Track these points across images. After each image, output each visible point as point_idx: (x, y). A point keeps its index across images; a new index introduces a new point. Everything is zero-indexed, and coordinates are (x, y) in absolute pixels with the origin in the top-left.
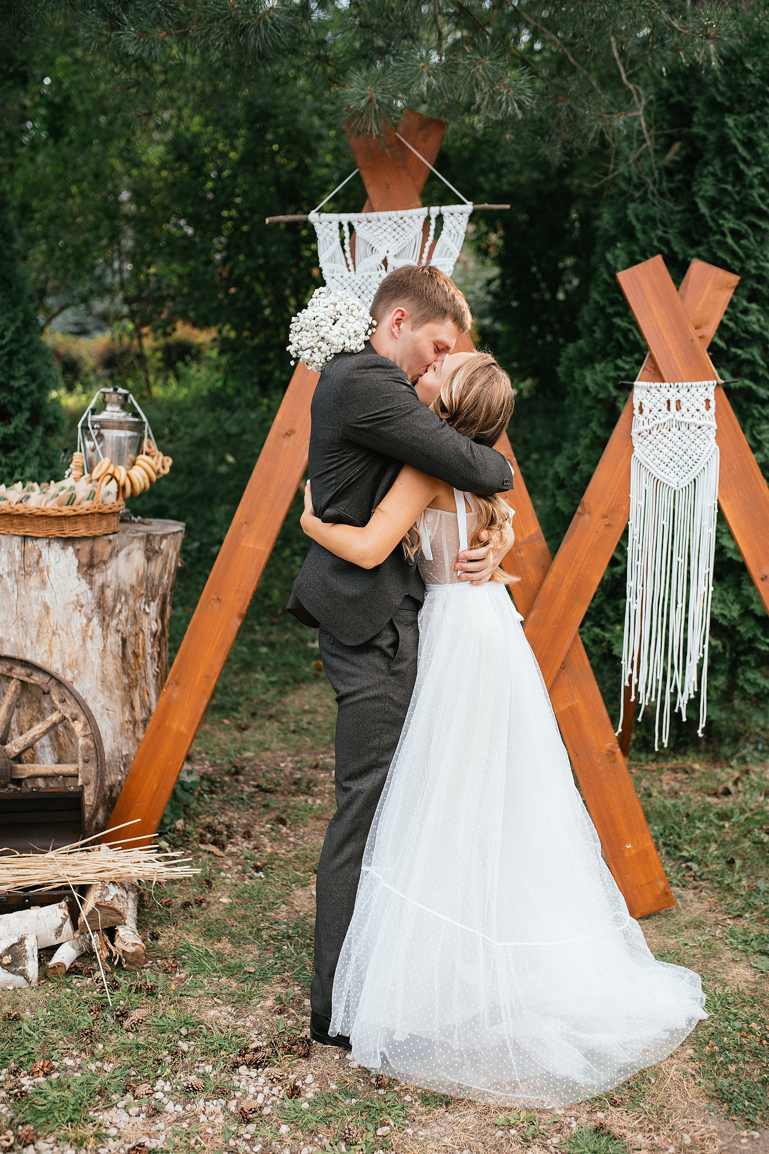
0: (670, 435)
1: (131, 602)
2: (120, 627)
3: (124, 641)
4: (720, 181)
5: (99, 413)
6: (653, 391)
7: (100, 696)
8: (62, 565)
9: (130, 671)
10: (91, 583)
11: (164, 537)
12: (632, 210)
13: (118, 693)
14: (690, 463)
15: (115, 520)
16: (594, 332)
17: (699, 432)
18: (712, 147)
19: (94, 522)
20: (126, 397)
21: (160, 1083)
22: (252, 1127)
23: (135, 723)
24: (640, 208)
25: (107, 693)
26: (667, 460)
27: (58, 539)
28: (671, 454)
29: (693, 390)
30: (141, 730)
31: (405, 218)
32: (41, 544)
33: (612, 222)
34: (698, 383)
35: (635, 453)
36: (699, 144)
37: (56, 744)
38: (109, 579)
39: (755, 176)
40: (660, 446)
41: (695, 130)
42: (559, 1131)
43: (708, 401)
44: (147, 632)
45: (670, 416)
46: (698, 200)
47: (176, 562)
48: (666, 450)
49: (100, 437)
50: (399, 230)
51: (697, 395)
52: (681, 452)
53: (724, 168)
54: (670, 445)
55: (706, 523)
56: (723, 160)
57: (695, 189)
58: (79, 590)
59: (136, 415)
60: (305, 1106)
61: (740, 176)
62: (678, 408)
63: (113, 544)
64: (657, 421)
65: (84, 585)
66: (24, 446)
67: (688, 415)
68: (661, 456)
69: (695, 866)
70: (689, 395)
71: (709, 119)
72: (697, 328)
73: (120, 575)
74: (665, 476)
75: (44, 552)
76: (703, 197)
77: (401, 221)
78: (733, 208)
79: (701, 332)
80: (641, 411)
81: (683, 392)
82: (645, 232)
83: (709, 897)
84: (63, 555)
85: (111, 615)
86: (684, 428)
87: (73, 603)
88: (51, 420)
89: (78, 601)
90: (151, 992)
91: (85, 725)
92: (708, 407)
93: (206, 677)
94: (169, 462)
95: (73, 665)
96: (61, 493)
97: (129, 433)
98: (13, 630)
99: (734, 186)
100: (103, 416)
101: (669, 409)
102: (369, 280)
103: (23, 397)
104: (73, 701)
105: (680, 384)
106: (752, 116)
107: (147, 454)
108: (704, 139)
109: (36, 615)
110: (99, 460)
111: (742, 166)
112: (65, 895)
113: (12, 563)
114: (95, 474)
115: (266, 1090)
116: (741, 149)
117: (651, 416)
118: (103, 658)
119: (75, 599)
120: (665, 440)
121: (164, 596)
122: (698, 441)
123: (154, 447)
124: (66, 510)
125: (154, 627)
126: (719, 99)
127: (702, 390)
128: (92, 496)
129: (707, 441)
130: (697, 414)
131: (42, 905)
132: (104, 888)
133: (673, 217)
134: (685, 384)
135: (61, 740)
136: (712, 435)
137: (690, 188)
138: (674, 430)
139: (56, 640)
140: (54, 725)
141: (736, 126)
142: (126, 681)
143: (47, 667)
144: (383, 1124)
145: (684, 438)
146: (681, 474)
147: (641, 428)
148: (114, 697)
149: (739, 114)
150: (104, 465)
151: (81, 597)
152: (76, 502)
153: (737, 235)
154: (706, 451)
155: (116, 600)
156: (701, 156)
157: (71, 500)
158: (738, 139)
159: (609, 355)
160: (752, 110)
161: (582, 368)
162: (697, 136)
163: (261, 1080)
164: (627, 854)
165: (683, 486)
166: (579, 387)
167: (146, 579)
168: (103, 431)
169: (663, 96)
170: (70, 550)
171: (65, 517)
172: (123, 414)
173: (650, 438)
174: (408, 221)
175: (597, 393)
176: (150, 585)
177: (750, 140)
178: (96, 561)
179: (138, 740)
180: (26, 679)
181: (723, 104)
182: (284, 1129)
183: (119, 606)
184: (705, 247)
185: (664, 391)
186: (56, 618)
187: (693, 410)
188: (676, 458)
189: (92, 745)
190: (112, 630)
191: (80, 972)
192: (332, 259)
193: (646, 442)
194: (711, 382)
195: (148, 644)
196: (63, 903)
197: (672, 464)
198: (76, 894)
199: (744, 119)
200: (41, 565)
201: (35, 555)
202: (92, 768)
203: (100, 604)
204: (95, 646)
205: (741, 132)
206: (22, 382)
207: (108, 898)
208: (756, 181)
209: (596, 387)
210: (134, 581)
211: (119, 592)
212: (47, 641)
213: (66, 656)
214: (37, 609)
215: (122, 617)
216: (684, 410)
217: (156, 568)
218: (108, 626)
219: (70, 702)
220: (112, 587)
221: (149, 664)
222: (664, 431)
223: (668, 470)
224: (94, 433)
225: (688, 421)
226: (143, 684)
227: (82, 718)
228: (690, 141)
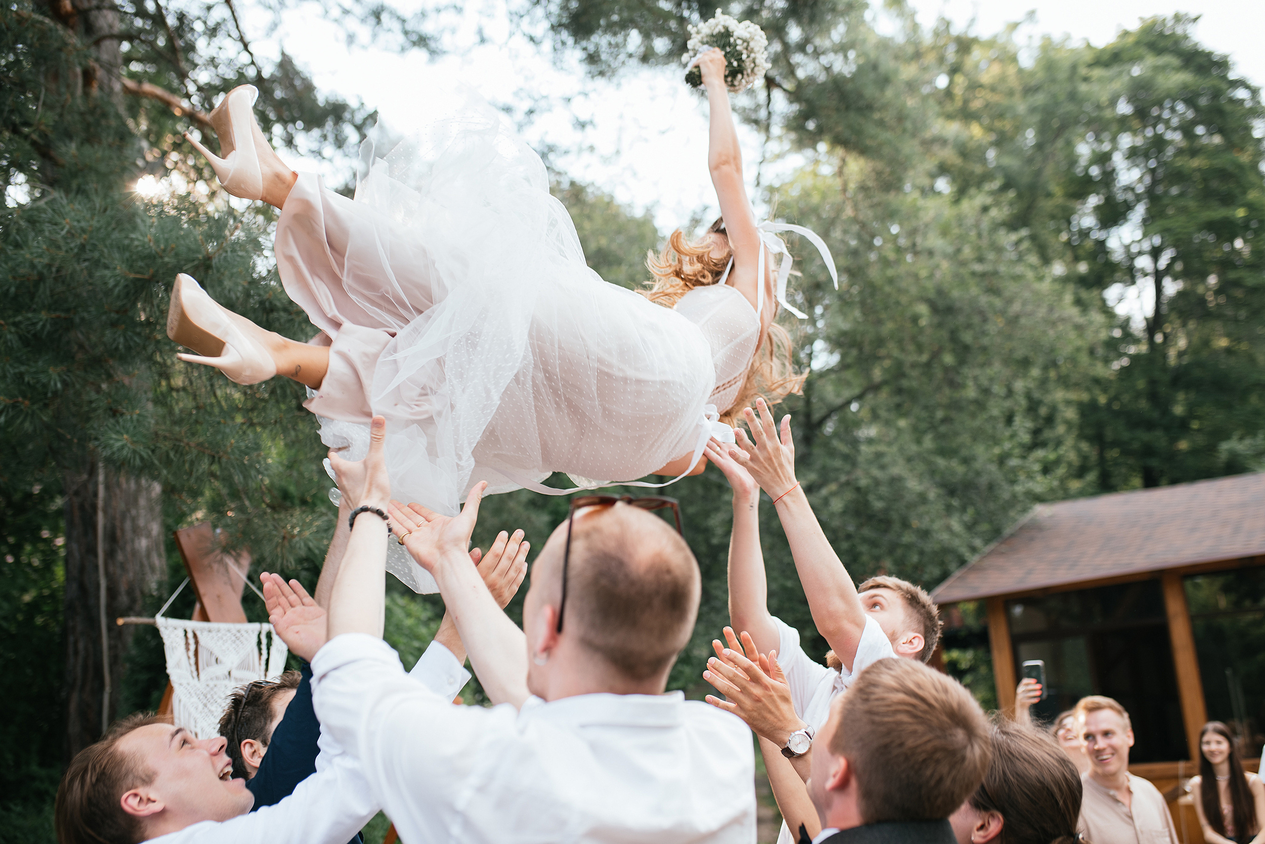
31: (243, 632)
50: (238, 642)
77: (238, 635)
102: (215, 689)
174: (245, 635)
192: (178, 665)
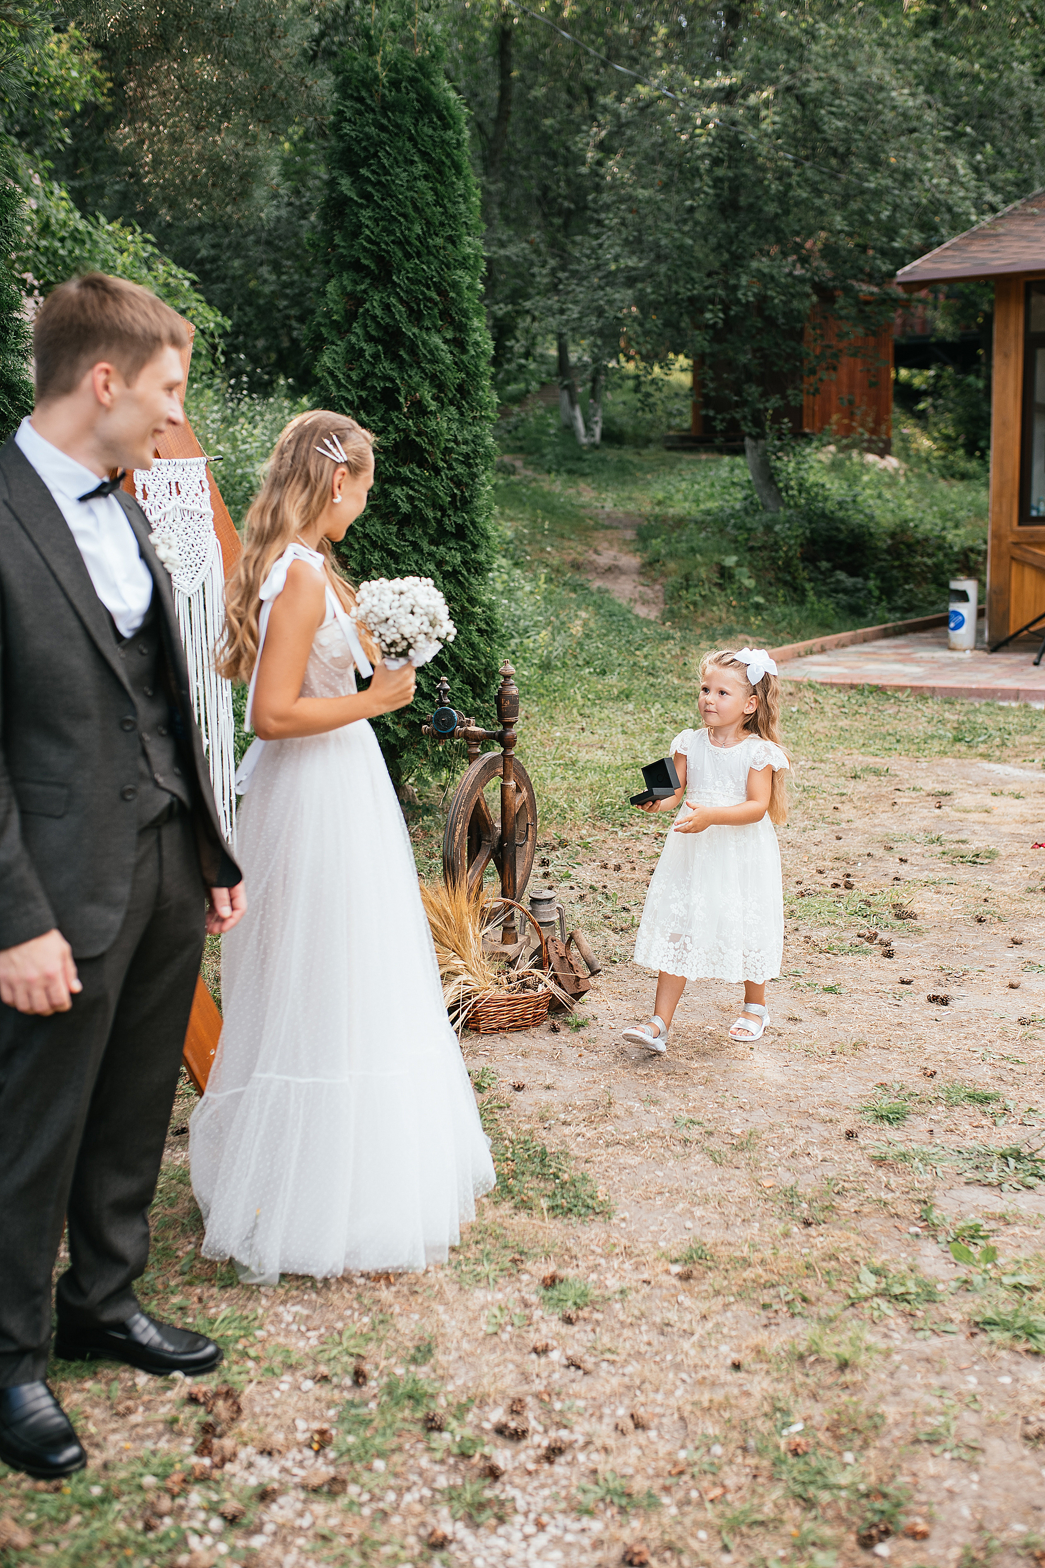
0: (175, 527)
14: (197, 561)
17: (201, 522)
29: (188, 469)
34: (191, 461)
43: (201, 483)
45: (173, 502)
51: (192, 475)
52: (187, 549)
62: (179, 492)
64: (164, 510)
67: (188, 500)
70: (185, 475)
80: (145, 495)
81: (179, 470)
86: (187, 518)
92: (203, 490)
101: (171, 493)
105: (175, 461)
117: (156, 503)
120: (172, 534)
122: (202, 534)
127: (195, 468)
129: (208, 533)
130: (197, 499)
134: (179, 461)
136: (211, 525)
138: (178, 520)
145: (188, 531)
146: (190, 576)
154: (210, 546)
165: (193, 591)
185: (164, 469)
187: (192, 493)
188: (184, 556)
194: (201, 460)
216: (183, 494)
222: (170, 522)
225: (190, 508)
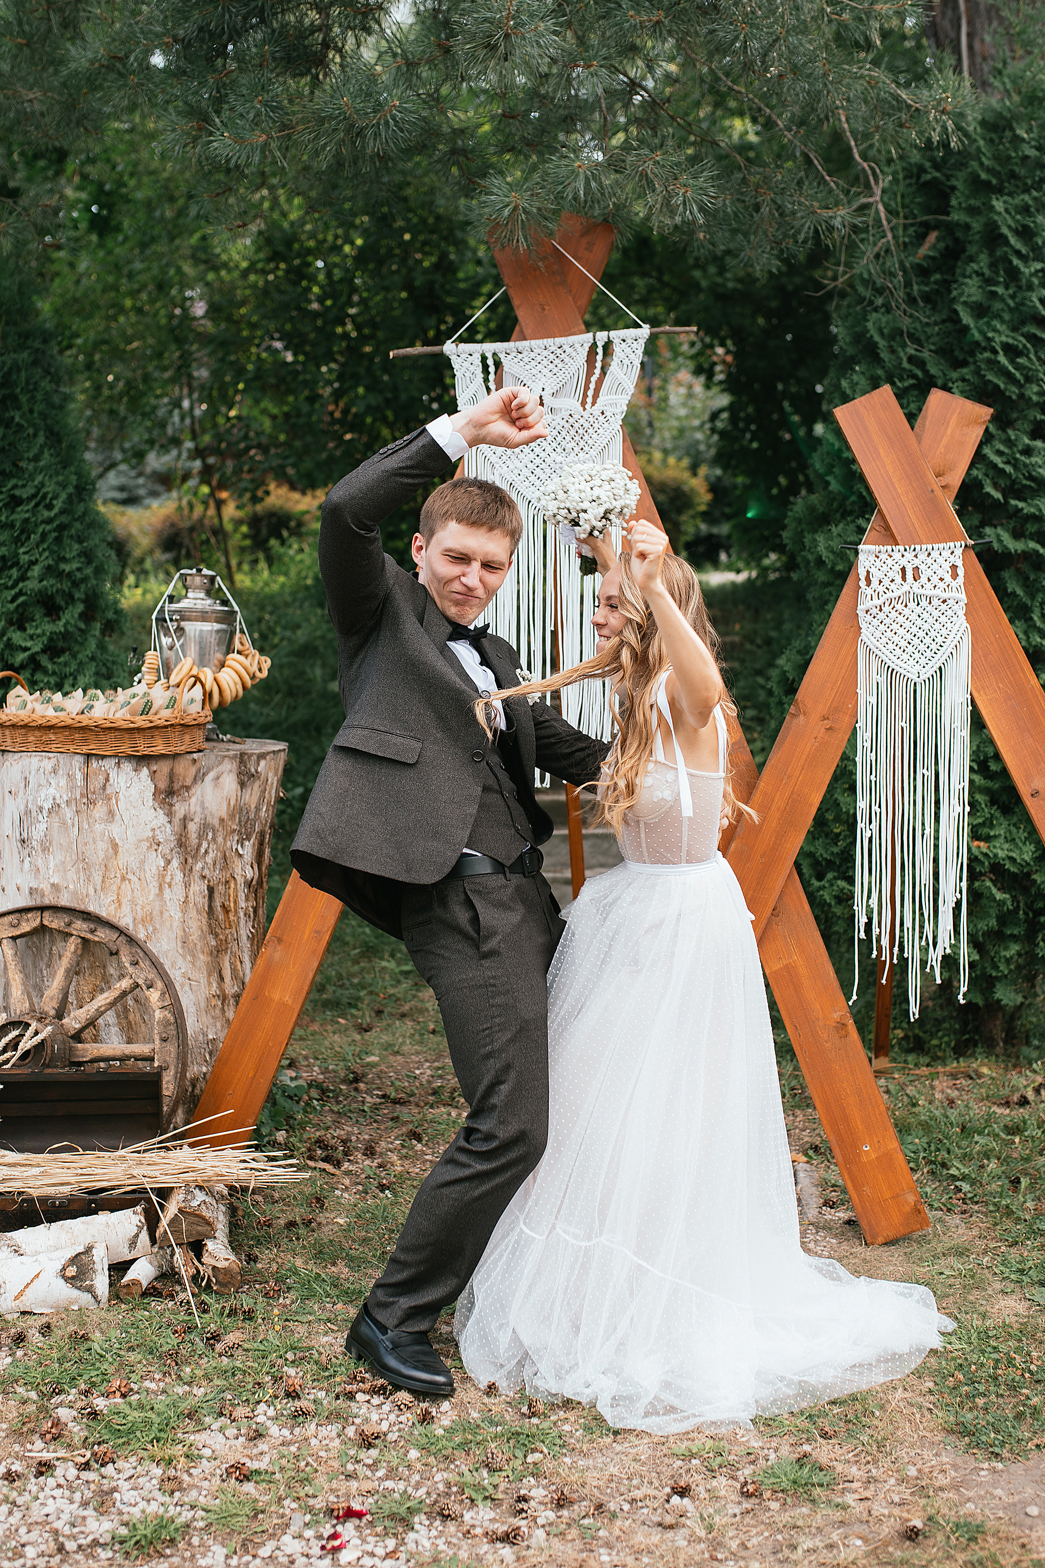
0: (906, 612)
1: (220, 840)
2: (206, 872)
3: (211, 890)
4: (988, 281)
5: (179, 601)
6: (883, 556)
7: (180, 962)
8: (133, 791)
9: (218, 930)
10: (170, 814)
11: (262, 756)
12: (873, 324)
13: (203, 958)
14: (934, 647)
15: (200, 735)
16: (828, 483)
17: (944, 607)
18: (977, 237)
19: (174, 736)
20: (212, 579)
21: (262, 1407)
22: (374, 1453)
23: (224, 998)
24: (884, 320)
25: (189, 958)
26: (903, 644)
27: (130, 757)
28: (908, 637)
29: (935, 554)
30: (232, 1008)
31: (565, 347)
32: (109, 764)
33: (848, 340)
34: (941, 546)
35: (863, 636)
36: (959, 234)
37: (124, 1022)
38: (192, 809)
39: (1031, 275)
40: (895, 627)
41: (955, 216)
42: (753, 1462)
43: (954, 567)
44: (240, 880)
45: (906, 587)
46: (959, 308)
47: (277, 791)
48: (901, 631)
49: (180, 630)
50: (557, 361)
51: (940, 560)
52: (921, 634)
53: (993, 265)
54: (907, 624)
55: (957, 724)
56: (991, 255)
57: (955, 293)
58: (156, 823)
59: (225, 602)
60: (440, 1432)
61: (1013, 274)
62: (916, 578)
63: (198, 764)
64: (890, 595)
65: (161, 818)
66: (76, 648)
67: (929, 586)
68: (896, 639)
69: (966, 1187)
70: (929, 561)
71: (972, 202)
72: (938, 475)
73: (207, 805)
74: (902, 664)
75: (113, 775)
76: (965, 303)
77: (559, 351)
78: (1007, 317)
79: (944, 481)
80: (869, 582)
81: (922, 556)
82: (893, 351)
83: (981, 1223)
84: (136, 779)
85: (195, 857)
86: (924, 603)
87: (147, 840)
88: (110, 615)
89: (154, 838)
90: (249, 1316)
91: (163, 994)
92: (955, 576)
93: (317, 932)
94: (267, 663)
95: (147, 919)
96: (133, 701)
97: (217, 626)
98: (72, 875)
99: (1007, 288)
100: (184, 604)
101: (904, 578)
103: (75, 584)
104: (148, 963)
105: (918, 547)
106: (1026, 197)
107: (239, 652)
108: (967, 227)
109: (101, 855)
110: (178, 660)
111: (1016, 261)
112: (140, 1199)
113: (72, 789)
114: (174, 679)
115: (392, 1417)
116: (1012, 240)
117: (881, 589)
118: (184, 912)
119: (150, 834)
120: (901, 619)
121: (262, 834)
122: (943, 619)
123: (248, 644)
124: (141, 721)
125: (249, 874)
126: (984, 176)
127: (947, 553)
128: (172, 703)
129: (954, 619)
130: (941, 585)
131: (112, 1211)
132: (188, 1192)
133: (929, 330)
134: (924, 547)
135: (131, 1017)
136: (961, 613)
137: (950, 292)
138: (912, 605)
139: (126, 886)
140: (124, 994)
141: (1006, 210)
142: (214, 943)
143: (114, 920)
144: (534, 1451)
145: (925, 615)
146: (923, 661)
147: (869, 604)
148: (198, 964)
149: (1010, 194)
150: (185, 666)
151: (158, 832)
152: (152, 711)
153: (1011, 351)
154: (954, 631)
155: (200, 837)
156: (964, 251)
157: (147, 709)
158: (1009, 227)
159: (851, 513)
160: (1027, 190)
161: (815, 531)
162: (957, 224)
163: (386, 1408)
164: (864, 1159)
165: (925, 677)
166: (810, 557)
167: (238, 811)
168: (183, 624)
169: (914, 173)
170: (145, 771)
171: (139, 730)
172: (209, 601)
173: (881, 616)
174: (569, 350)
175: (834, 564)
176: (244, 819)
177: (1025, 227)
178: (176, 786)
179: (228, 1021)
180: (89, 936)
181: (989, 183)
182: (414, 1454)
183: (205, 845)
184: (972, 367)
185: (897, 556)
186: (127, 858)
187: (935, 580)
188: (916, 641)
189: (172, 1020)
190: (196, 875)
191: (160, 1295)
193: (875, 622)
194: (958, 544)
195: (242, 896)
196: (139, 1209)
197: (910, 649)
198: (154, 1198)
199: (1017, 200)
200: (108, 791)
201: (101, 779)
202: (172, 1048)
203: (181, 842)
204: (174, 895)
205: (1013, 218)
206: (75, 565)
207: (195, 1203)
208: (1036, 281)
209: (832, 557)
210: (223, 812)
211: (205, 827)
212: (114, 887)
213: (139, 908)
214: (102, 846)
215: (209, 859)
216: (923, 579)
217: (251, 796)
218: (191, 870)
219: (144, 964)
220: (197, 820)
221: (242, 922)
222: (899, 607)
223: (905, 656)
224: (172, 626)
225: (929, 593)
226: (235, 948)
227: (160, 984)
228: (950, 229)
